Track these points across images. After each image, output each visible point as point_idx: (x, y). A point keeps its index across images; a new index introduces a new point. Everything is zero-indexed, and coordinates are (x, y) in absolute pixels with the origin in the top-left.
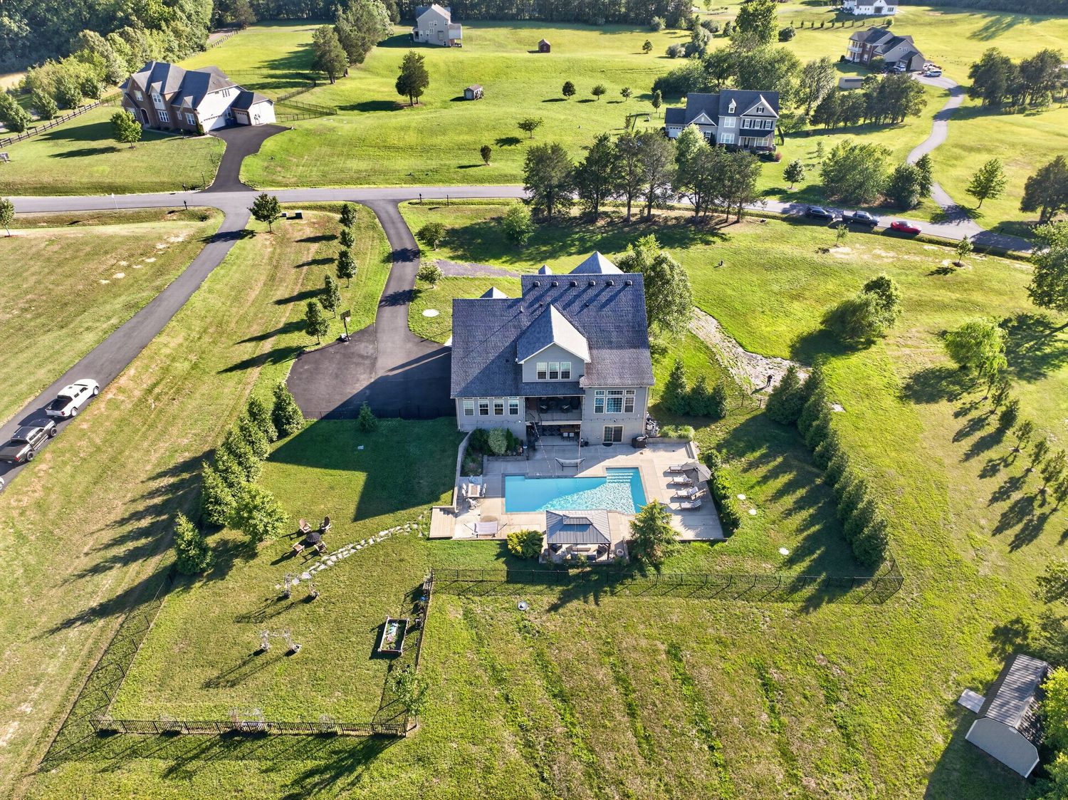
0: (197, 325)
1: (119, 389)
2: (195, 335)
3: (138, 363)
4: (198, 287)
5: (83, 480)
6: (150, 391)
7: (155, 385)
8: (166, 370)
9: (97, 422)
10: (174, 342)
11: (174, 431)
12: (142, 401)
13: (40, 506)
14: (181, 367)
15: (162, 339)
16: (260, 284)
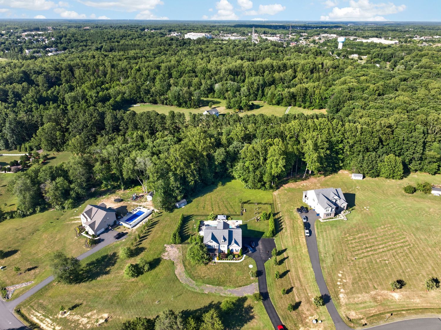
0: (304, 257)
1: (303, 238)
2: (302, 254)
3: (305, 243)
4: (313, 267)
5: (295, 226)
6: (299, 240)
7: (299, 241)
8: (300, 245)
9: (301, 232)
10: (303, 251)
11: (289, 235)
12: (298, 238)
13: (297, 221)
14: (298, 247)
15: (306, 250)
16: (301, 276)
